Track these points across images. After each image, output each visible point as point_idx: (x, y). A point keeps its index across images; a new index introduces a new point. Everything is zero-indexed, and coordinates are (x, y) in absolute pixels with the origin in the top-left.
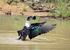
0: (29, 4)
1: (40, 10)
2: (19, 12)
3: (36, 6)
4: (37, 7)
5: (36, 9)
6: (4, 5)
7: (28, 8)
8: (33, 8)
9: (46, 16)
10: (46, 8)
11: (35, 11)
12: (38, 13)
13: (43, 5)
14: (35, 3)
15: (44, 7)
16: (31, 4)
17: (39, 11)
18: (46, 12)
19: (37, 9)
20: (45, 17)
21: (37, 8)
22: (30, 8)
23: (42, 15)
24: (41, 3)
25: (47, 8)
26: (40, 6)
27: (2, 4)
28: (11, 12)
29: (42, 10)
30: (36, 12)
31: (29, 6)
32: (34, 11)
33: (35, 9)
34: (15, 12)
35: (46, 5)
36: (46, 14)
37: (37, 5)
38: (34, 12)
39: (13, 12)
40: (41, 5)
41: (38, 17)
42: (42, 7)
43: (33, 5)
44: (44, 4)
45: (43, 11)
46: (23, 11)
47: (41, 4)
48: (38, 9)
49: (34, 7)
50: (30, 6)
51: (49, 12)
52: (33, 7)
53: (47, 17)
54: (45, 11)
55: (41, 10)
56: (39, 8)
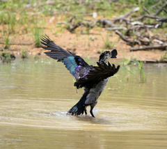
0: (119, 30)
1: (145, 47)
2: (95, 51)
3: (135, 37)
4: (137, 39)
5: (136, 43)
6: (59, 34)
7: (117, 40)
8: (127, 41)
9: (159, 59)
10: (158, 41)
11: (132, 48)
12: (138, 52)
13: (151, 34)
14: (132, 30)
15: (153, 38)
16: (124, 32)
17: (141, 47)
18: (158, 51)
19: (138, 43)
20: (157, 62)
21: (138, 41)
22: (121, 41)
23: (149, 57)
24: (148, 29)
25: (162, 41)
26: (145, 37)
27: (54, 32)
28: (75, 50)
29: (149, 47)
30: (134, 50)
31: (118, 36)
32: (129, 47)
33: (132, 44)
34: (86, 50)
35: (159, 34)
36: (160, 55)
37: (138, 34)
38: (131, 51)
39: (80, 50)
40: (146, 34)
41: (139, 62)
42: (148, 37)
43: (128, 34)
44: (155, 30)
45: (151, 49)
46: (103, 48)
47: (146, 31)
48: (140, 43)
49: (131, 39)
50: (121, 37)
51: (165, 52)
52: (129, 40)
53: (162, 62)
54: (155, 48)
55: (147, 47)
56: (141, 41)
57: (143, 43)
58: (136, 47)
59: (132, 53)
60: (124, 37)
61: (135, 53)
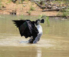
0: (37, 2)
1: (49, 9)
2: (25, 11)
3: (44, 5)
4: (45, 6)
5: (45, 8)
6: (8, 4)
7: (36, 7)
8: (40, 7)
9: (56, 15)
10: (55, 7)
11: (43, 10)
12: (46, 12)
13: (52, 4)
15: (53, 5)
16: (39, 3)
17: (47, 10)
18: (55, 12)
19: (46, 8)
20: (55, 17)
21: (46, 7)
22: (38, 7)
23: (51, 14)
24: (50, 1)
25: (57, 7)
26: (49, 5)
27: (6, 3)
28: (16, 11)
29: (51, 9)
30: (44, 11)
31: (36, 5)
32: (42, 10)
33: (43, 8)
34: (21, 11)
35: (56, 3)
36: (56, 13)
37: (46, 3)
38: (42, 11)
39: (18, 11)
40: (50, 3)
41: (47, 16)
42: (51, 5)
43: (41, 3)
44: (54, 2)
45: (52, 10)
46: (29, 10)
47: (50, 2)
48: (47, 8)
49: (43, 6)
50: (38, 5)
51: (59, 12)
52: (41, 6)
53: (57, 16)
54: (54, 10)
55: (50, 9)
56: (47, 7)
57: (48, 8)
58: (45, 10)
59: (43, 12)
60: (39, 5)
61: (44, 12)
